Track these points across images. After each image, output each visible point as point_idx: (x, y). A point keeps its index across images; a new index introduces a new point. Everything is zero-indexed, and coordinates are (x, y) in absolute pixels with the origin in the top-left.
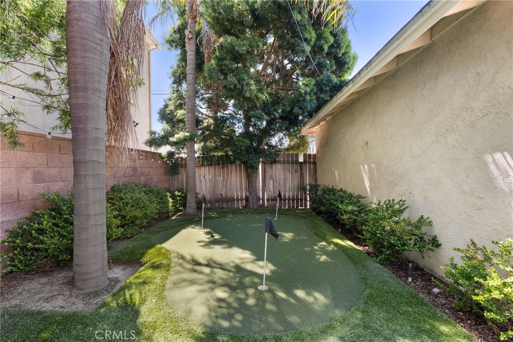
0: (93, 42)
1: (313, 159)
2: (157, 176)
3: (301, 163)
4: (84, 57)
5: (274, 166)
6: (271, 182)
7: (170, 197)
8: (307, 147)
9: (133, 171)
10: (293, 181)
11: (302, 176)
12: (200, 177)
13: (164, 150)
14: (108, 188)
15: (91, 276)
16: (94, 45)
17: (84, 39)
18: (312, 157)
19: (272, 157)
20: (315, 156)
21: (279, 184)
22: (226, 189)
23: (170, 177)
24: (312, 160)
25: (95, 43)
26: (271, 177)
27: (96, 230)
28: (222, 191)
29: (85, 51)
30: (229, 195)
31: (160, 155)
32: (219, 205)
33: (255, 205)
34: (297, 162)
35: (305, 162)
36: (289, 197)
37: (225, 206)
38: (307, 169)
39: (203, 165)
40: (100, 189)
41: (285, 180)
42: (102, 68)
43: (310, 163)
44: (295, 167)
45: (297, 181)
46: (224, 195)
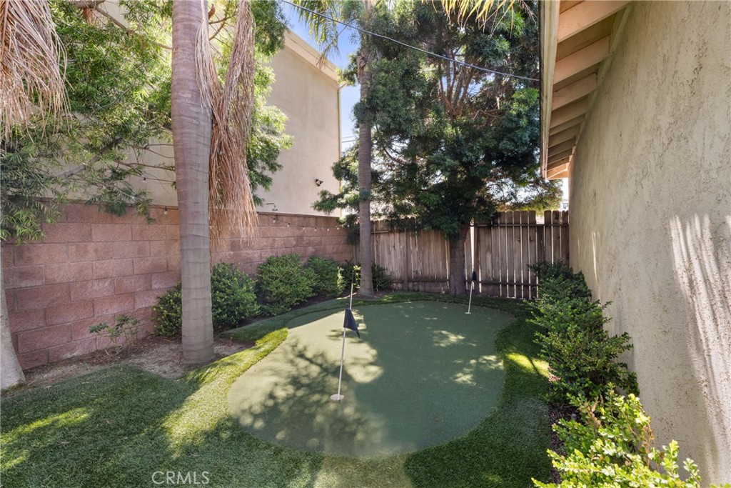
0: (188, 117)
1: (563, 219)
2: (332, 245)
3: (540, 227)
4: (182, 134)
5: (493, 232)
6: (489, 257)
7: (341, 272)
8: (559, 200)
9: (297, 241)
10: (525, 255)
11: (541, 248)
12: (389, 247)
13: (342, 214)
14: (263, 260)
15: (193, 348)
16: (190, 120)
17: (182, 115)
18: (561, 215)
19: (490, 218)
20: (565, 214)
21: (502, 259)
22: (423, 264)
23: (354, 247)
24: (561, 221)
25: (191, 117)
26: (489, 248)
27: (197, 304)
28: (416, 267)
29: (183, 128)
30: (427, 272)
31: (337, 219)
32: (414, 285)
33: (458, 290)
34: (533, 225)
35: (547, 224)
36: (519, 281)
37: (421, 288)
38: (551, 236)
39: (391, 232)
40: (201, 263)
41: (512, 253)
42: (199, 140)
43: (556, 225)
44: (529, 232)
45: (533, 256)
46: (420, 273)
